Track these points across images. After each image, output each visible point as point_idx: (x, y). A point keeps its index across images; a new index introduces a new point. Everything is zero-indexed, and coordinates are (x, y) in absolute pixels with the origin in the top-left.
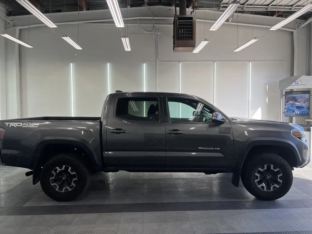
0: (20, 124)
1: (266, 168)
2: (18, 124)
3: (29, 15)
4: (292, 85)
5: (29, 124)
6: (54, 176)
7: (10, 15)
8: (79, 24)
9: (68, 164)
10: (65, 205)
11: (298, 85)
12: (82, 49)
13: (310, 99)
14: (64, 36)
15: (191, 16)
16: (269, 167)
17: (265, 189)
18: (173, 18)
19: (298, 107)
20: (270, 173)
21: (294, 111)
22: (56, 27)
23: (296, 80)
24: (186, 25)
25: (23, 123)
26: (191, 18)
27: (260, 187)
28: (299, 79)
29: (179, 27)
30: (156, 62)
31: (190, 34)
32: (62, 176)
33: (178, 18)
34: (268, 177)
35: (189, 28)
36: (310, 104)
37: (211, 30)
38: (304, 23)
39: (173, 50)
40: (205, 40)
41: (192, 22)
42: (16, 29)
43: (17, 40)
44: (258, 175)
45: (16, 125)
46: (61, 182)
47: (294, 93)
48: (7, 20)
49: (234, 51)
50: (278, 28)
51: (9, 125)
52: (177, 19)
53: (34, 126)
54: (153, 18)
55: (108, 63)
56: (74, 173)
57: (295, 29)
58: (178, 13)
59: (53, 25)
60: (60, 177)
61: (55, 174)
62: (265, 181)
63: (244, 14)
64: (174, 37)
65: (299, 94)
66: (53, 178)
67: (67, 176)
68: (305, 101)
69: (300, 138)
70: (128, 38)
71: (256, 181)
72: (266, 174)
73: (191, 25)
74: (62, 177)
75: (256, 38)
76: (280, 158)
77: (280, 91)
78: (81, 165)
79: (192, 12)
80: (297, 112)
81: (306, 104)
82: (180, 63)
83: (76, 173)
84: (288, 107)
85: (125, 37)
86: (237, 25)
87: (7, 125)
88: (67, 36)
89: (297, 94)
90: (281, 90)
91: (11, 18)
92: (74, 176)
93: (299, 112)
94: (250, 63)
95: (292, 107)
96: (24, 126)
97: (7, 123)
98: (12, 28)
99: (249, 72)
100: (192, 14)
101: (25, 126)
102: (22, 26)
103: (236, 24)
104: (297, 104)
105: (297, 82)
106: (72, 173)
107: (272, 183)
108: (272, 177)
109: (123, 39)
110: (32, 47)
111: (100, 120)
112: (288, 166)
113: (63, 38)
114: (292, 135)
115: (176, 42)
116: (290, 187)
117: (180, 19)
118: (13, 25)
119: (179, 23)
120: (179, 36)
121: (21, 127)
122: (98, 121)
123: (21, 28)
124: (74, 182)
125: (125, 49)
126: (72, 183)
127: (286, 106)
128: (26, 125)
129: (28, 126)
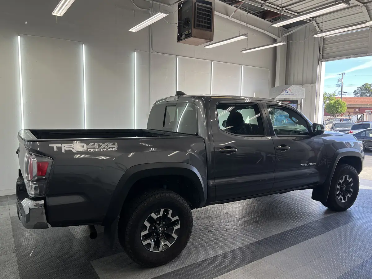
0: (83, 147)
1: (344, 179)
4: (282, 94)
6: (148, 229)
11: (288, 94)
17: (342, 200)
21: (283, 120)
23: (287, 89)
24: (206, 11)
25: (87, 145)
26: (210, 4)
27: (339, 199)
28: (289, 88)
29: (198, 12)
30: (150, 52)
34: (344, 188)
35: (208, 16)
39: (178, 39)
41: (211, 9)
44: (339, 187)
46: (155, 236)
49: (242, 52)
51: (60, 148)
55: (84, 45)
57: (279, 37)
60: (153, 228)
61: (148, 225)
62: (341, 192)
66: (146, 232)
67: (163, 225)
71: (337, 193)
73: (211, 12)
74: (156, 229)
82: (178, 58)
84: (277, 116)
92: (175, 223)
93: (287, 122)
94: (243, 67)
95: (281, 116)
96: (92, 148)
97: (55, 146)
99: (240, 77)
101: (95, 150)
105: (286, 92)
106: (174, 219)
107: (346, 193)
115: (193, 30)
119: (199, 7)
124: (175, 233)
127: (276, 115)
129: (99, 150)
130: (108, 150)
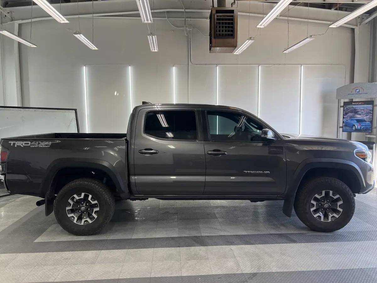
0: (28, 144)
1: (323, 195)
2: (25, 144)
3: (31, 6)
4: (352, 93)
5: (39, 143)
6: (72, 205)
7: (7, 5)
8: (94, 17)
9: (88, 191)
10: (84, 239)
12: (97, 49)
13: (373, 111)
14: (77, 34)
15: (232, 9)
16: (327, 194)
17: (322, 220)
18: (210, 11)
19: (359, 121)
20: (328, 201)
21: (354, 125)
22: (67, 22)
23: (357, 87)
24: (226, 19)
25: (31, 143)
26: (232, 11)
27: (316, 217)
28: (360, 87)
29: (217, 23)
30: (188, 65)
31: (230, 31)
32: (81, 205)
33: (216, 10)
34: (326, 206)
35: (229, 23)
36: (373, 116)
37: (258, 26)
38: (367, 18)
39: (210, 50)
40: (250, 38)
41: (233, 16)
42: (14, 23)
43: (15, 37)
44: (315, 203)
45: (24, 145)
46: (80, 212)
47: (354, 104)
48: (3, 12)
49: (284, 52)
50: (340, 25)
51: (14, 144)
52: (214, 12)
53: (45, 145)
54: (184, 11)
55: (130, 67)
56: (96, 202)
57: (357, 26)
58: (216, 5)
59: (63, 20)
60: (79, 206)
61: (72, 203)
62: (322, 209)
63: (296, 7)
64: (210, 35)
65: (359, 105)
66: (70, 208)
67: (86, 205)
68: (367, 113)
69: (364, 159)
70: (156, 36)
71: (312, 210)
72: (324, 202)
73: (232, 20)
74: (80, 207)
75: (311, 36)
76: (341, 183)
77: (337, 101)
78: (104, 193)
79: (233, 4)
80: (357, 126)
81: (368, 116)
82: (218, 67)
83: (98, 202)
84: (347, 120)
85: (152, 34)
86: (288, 20)
87: (12, 145)
88: (79, 33)
89: (358, 105)
90: (339, 100)
91: (8, 9)
92: (95, 206)
94: (302, 66)
95: (352, 120)
96: (33, 145)
97: (12, 143)
98: (9, 23)
99: (300, 78)
100: (233, 6)
101: (35, 146)
102: (22, 20)
103: (286, 18)
104: (358, 117)
105: (358, 91)
106: (93, 203)
107: (330, 212)
108: (331, 205)
109: (149, 38)
110: (36, 47)
111: (126, 138)
112: (351, 192)
113: (76, 36)
114: (355, 155)
115: (213, 40)
116: (351, 217)
117: (218, 12)
118: (11, 18)
119: (218, 18)
120: (217, 33)
121: (29, 146)
122: (124, 139)
123: (20, 22)
124: (95, 213)
125: (151, 49)
126: (93, 214)
127: (345, 119)
128: (35, 144)
129: (38, 146)
130: (44, 146)
